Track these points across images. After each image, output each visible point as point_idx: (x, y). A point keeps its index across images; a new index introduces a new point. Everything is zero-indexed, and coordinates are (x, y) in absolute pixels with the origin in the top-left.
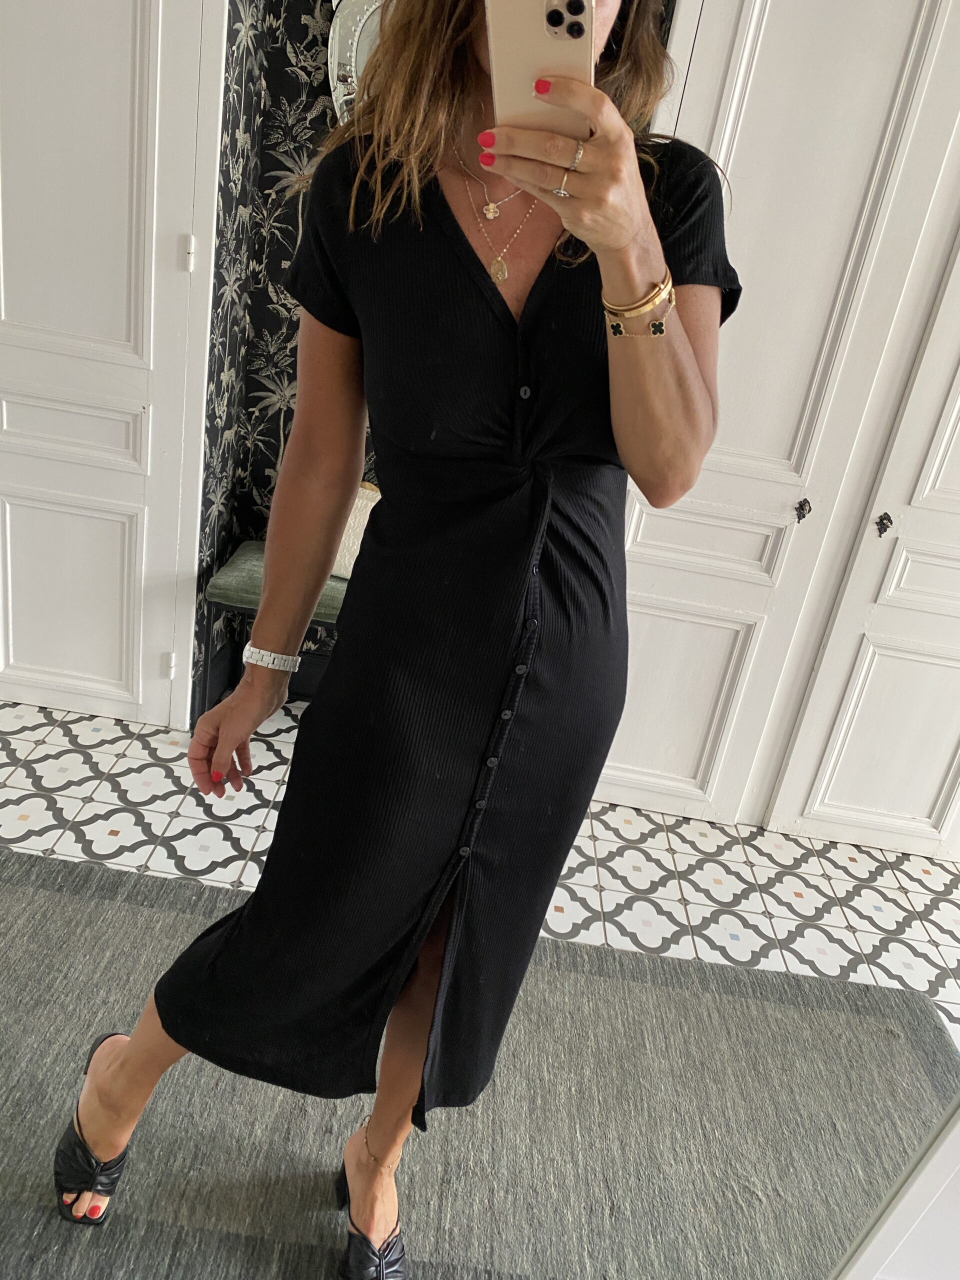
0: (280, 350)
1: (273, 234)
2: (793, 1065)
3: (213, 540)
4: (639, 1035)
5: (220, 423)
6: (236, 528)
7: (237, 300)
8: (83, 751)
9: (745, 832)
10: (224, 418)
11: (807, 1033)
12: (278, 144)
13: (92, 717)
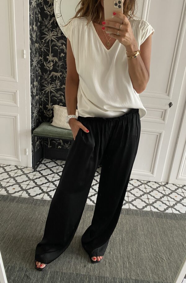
0: (48, 77)
1: (44, 50)
2: (173, 232)
3: (35, 122)
4: (136, 227)
5: (35, 94)
6: (41, 120)
7: (37, 65)
8: (7, 173)
9: (163, 184)
10: (36, 93)
11: (177, 226)
12: (44, 29)
13: (10, 165)
